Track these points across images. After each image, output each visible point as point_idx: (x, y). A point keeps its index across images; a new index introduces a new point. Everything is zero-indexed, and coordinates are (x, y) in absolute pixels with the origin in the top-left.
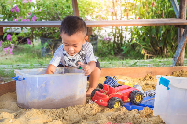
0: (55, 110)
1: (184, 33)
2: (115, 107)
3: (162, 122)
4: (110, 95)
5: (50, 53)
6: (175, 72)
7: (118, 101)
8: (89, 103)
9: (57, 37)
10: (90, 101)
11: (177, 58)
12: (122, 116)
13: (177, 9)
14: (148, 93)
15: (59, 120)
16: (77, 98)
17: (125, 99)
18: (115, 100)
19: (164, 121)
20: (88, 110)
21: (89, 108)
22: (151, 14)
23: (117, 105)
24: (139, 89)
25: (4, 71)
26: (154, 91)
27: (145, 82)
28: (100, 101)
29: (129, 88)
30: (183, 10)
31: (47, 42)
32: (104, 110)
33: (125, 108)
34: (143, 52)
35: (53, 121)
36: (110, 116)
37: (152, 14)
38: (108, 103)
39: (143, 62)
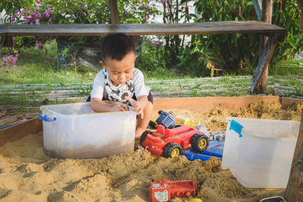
0: (95, 160)
1: (268, 43)
2: (173, 156)
3: (232, 178)
4: (166, 139)
5: (72, 64)
6: (252, 103)
7: (176, 148)
8: (139, 150)
9: (83, 40)
10: (139, 147)
11: (258, 78)
12: (182, 170)
13: (258, 7)
14: (215, 136)
15: (103, 174)
16: (123, 144)
17: (185, 145)
18: (172, 146)
19: (234, 176)
20: (138, 160)
21: (139, 157)
22: (221, 10)
23: (175, 154)
24: (204, 131)
25: (9, 95)
26: (223, 133)
27: (212, 117)
28: (153, 147)
29: (191, 129)
30: (268, 8)
31: (68, 47)
32: (157, 159)
33: (186, 158)
34: (209, 65)
35: (96, 175)
36: (166, 168)
37: (223, 10)
38: (163, 150)
39: (210, 81)
